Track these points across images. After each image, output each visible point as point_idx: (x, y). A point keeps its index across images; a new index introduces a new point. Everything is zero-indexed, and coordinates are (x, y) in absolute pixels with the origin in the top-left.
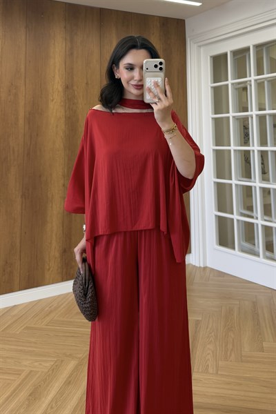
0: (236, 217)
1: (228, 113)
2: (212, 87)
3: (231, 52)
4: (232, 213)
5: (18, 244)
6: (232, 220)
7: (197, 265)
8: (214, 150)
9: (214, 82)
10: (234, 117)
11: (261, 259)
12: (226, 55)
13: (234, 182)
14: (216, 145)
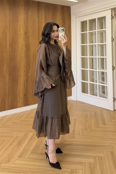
0: (89, 82)
1: (87, 43)
2: (81, 34)
3: (89, 20)
4: (88, 81)
5: (7, 93)
6: (88, 83)
7: (74, 100)
8: (81, 57)
9: (82, 32)
10: (89, 45)
11: (98, 97)
12: (87, 21)
13: (89, 69)
14: (82, 56)
